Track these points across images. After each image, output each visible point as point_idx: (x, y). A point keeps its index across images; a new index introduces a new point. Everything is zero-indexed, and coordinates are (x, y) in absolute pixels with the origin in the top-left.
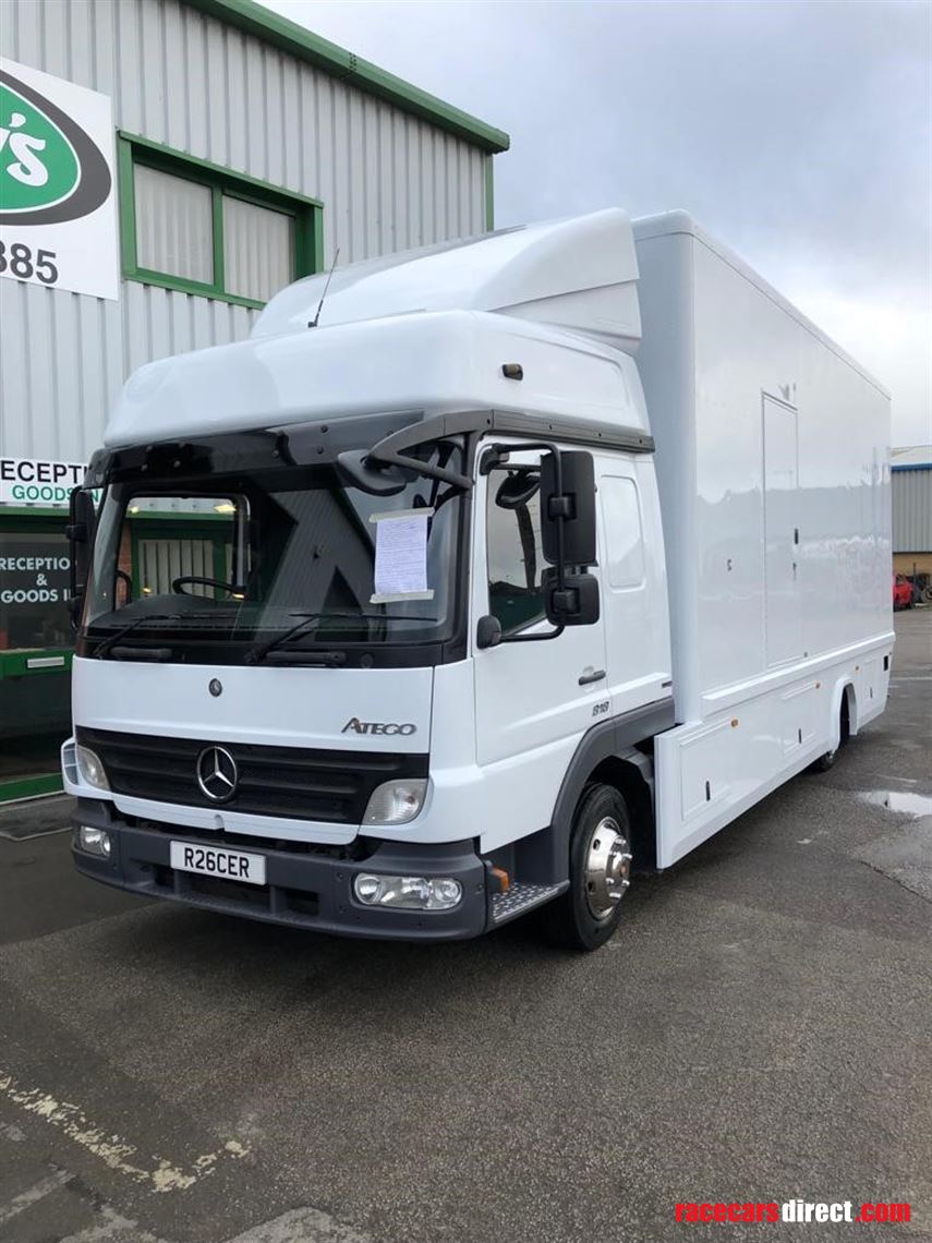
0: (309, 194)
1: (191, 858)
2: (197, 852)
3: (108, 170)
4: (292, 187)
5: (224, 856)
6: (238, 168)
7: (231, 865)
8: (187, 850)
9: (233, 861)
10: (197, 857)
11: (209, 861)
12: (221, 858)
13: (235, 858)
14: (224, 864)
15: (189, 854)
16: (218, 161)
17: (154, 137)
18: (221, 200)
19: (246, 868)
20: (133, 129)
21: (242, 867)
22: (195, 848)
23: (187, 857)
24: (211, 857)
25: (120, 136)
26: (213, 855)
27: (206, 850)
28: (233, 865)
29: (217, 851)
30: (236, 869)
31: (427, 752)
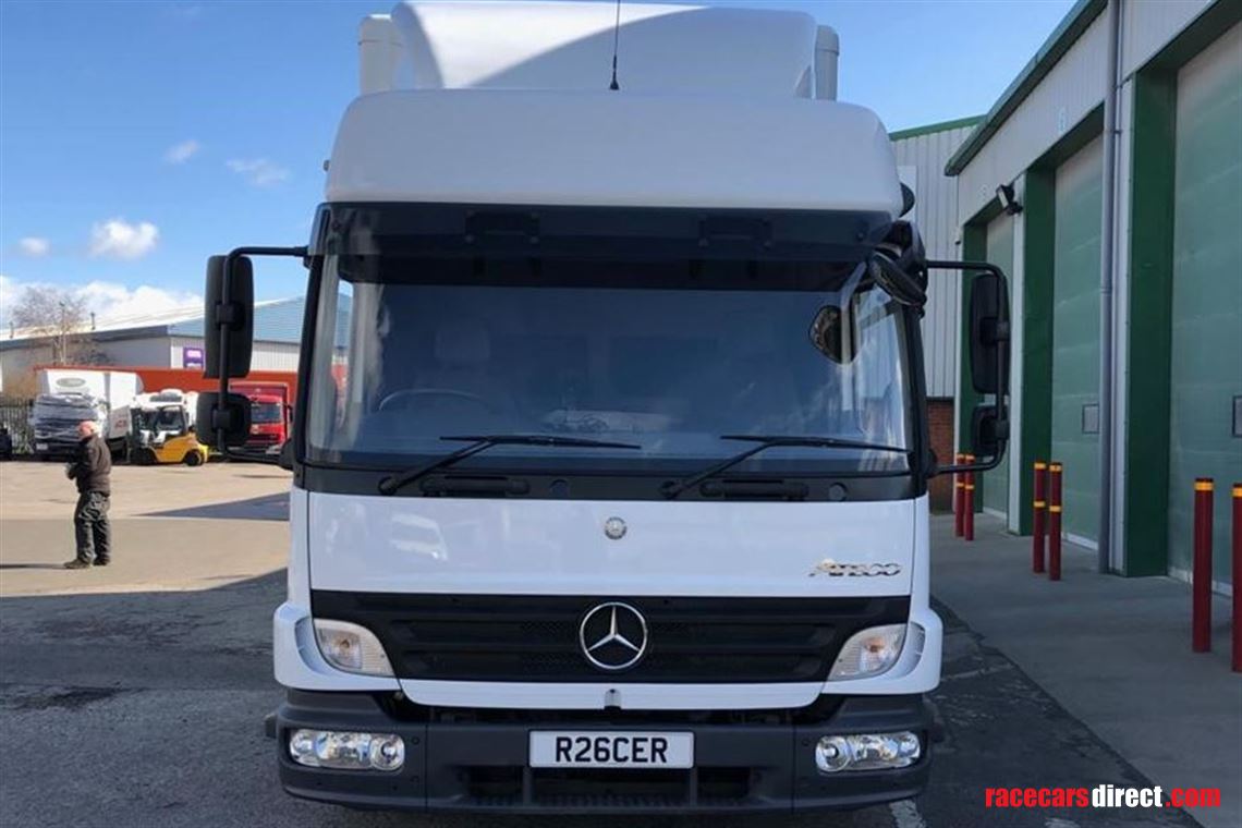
1: (566, 750)
2: (579, 740)
5: (626, 741)
7: (636, 750)
8: (559, 740)
9: (639, 745)
10: (576, 748)
11: (598, 750)
12: (621, 744)
13: (645, 740)
14: (625, 750)
15: (564, 744)
19: (661, 751)
21: (654, 750)
22: (574, 736)
23: (559, 749)
24: (602, 744)
26: (607, 741)
27: (593, 736)
28: (641, 750)
29: (612, 736)
30: (647, 753)
31: (907, 593)
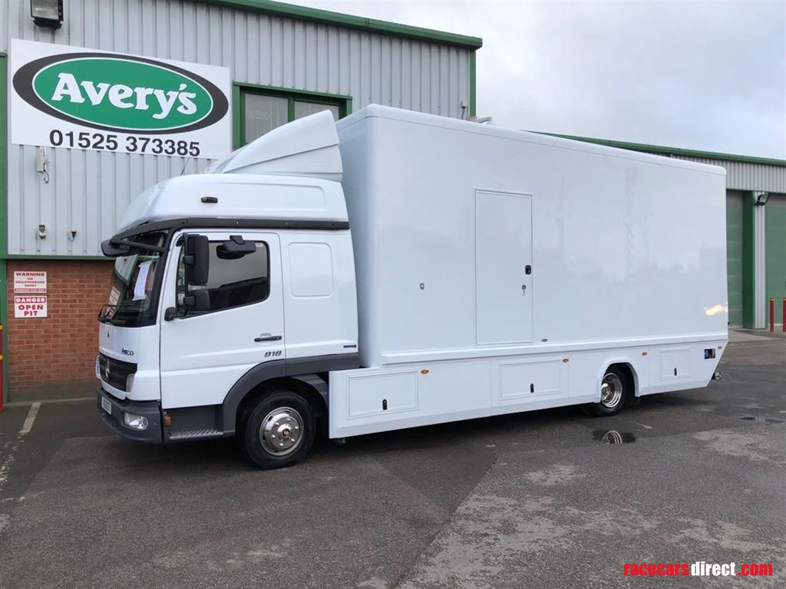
0: (343, 93)
3: (227, 101)
4: (333, 91)
6: (300, 87)
16: (288, 86)
17: (253, 81)
18: (294, 104)
20: (241, 80)
25: (234, 85)
31: (136, 363)
